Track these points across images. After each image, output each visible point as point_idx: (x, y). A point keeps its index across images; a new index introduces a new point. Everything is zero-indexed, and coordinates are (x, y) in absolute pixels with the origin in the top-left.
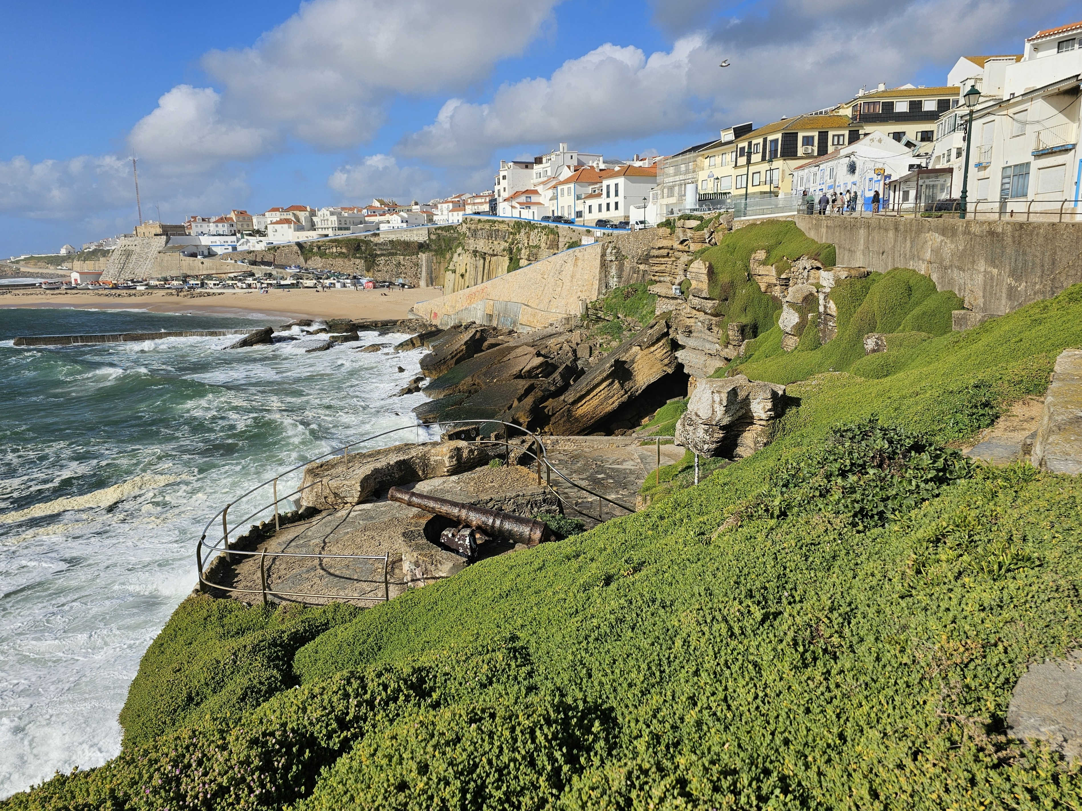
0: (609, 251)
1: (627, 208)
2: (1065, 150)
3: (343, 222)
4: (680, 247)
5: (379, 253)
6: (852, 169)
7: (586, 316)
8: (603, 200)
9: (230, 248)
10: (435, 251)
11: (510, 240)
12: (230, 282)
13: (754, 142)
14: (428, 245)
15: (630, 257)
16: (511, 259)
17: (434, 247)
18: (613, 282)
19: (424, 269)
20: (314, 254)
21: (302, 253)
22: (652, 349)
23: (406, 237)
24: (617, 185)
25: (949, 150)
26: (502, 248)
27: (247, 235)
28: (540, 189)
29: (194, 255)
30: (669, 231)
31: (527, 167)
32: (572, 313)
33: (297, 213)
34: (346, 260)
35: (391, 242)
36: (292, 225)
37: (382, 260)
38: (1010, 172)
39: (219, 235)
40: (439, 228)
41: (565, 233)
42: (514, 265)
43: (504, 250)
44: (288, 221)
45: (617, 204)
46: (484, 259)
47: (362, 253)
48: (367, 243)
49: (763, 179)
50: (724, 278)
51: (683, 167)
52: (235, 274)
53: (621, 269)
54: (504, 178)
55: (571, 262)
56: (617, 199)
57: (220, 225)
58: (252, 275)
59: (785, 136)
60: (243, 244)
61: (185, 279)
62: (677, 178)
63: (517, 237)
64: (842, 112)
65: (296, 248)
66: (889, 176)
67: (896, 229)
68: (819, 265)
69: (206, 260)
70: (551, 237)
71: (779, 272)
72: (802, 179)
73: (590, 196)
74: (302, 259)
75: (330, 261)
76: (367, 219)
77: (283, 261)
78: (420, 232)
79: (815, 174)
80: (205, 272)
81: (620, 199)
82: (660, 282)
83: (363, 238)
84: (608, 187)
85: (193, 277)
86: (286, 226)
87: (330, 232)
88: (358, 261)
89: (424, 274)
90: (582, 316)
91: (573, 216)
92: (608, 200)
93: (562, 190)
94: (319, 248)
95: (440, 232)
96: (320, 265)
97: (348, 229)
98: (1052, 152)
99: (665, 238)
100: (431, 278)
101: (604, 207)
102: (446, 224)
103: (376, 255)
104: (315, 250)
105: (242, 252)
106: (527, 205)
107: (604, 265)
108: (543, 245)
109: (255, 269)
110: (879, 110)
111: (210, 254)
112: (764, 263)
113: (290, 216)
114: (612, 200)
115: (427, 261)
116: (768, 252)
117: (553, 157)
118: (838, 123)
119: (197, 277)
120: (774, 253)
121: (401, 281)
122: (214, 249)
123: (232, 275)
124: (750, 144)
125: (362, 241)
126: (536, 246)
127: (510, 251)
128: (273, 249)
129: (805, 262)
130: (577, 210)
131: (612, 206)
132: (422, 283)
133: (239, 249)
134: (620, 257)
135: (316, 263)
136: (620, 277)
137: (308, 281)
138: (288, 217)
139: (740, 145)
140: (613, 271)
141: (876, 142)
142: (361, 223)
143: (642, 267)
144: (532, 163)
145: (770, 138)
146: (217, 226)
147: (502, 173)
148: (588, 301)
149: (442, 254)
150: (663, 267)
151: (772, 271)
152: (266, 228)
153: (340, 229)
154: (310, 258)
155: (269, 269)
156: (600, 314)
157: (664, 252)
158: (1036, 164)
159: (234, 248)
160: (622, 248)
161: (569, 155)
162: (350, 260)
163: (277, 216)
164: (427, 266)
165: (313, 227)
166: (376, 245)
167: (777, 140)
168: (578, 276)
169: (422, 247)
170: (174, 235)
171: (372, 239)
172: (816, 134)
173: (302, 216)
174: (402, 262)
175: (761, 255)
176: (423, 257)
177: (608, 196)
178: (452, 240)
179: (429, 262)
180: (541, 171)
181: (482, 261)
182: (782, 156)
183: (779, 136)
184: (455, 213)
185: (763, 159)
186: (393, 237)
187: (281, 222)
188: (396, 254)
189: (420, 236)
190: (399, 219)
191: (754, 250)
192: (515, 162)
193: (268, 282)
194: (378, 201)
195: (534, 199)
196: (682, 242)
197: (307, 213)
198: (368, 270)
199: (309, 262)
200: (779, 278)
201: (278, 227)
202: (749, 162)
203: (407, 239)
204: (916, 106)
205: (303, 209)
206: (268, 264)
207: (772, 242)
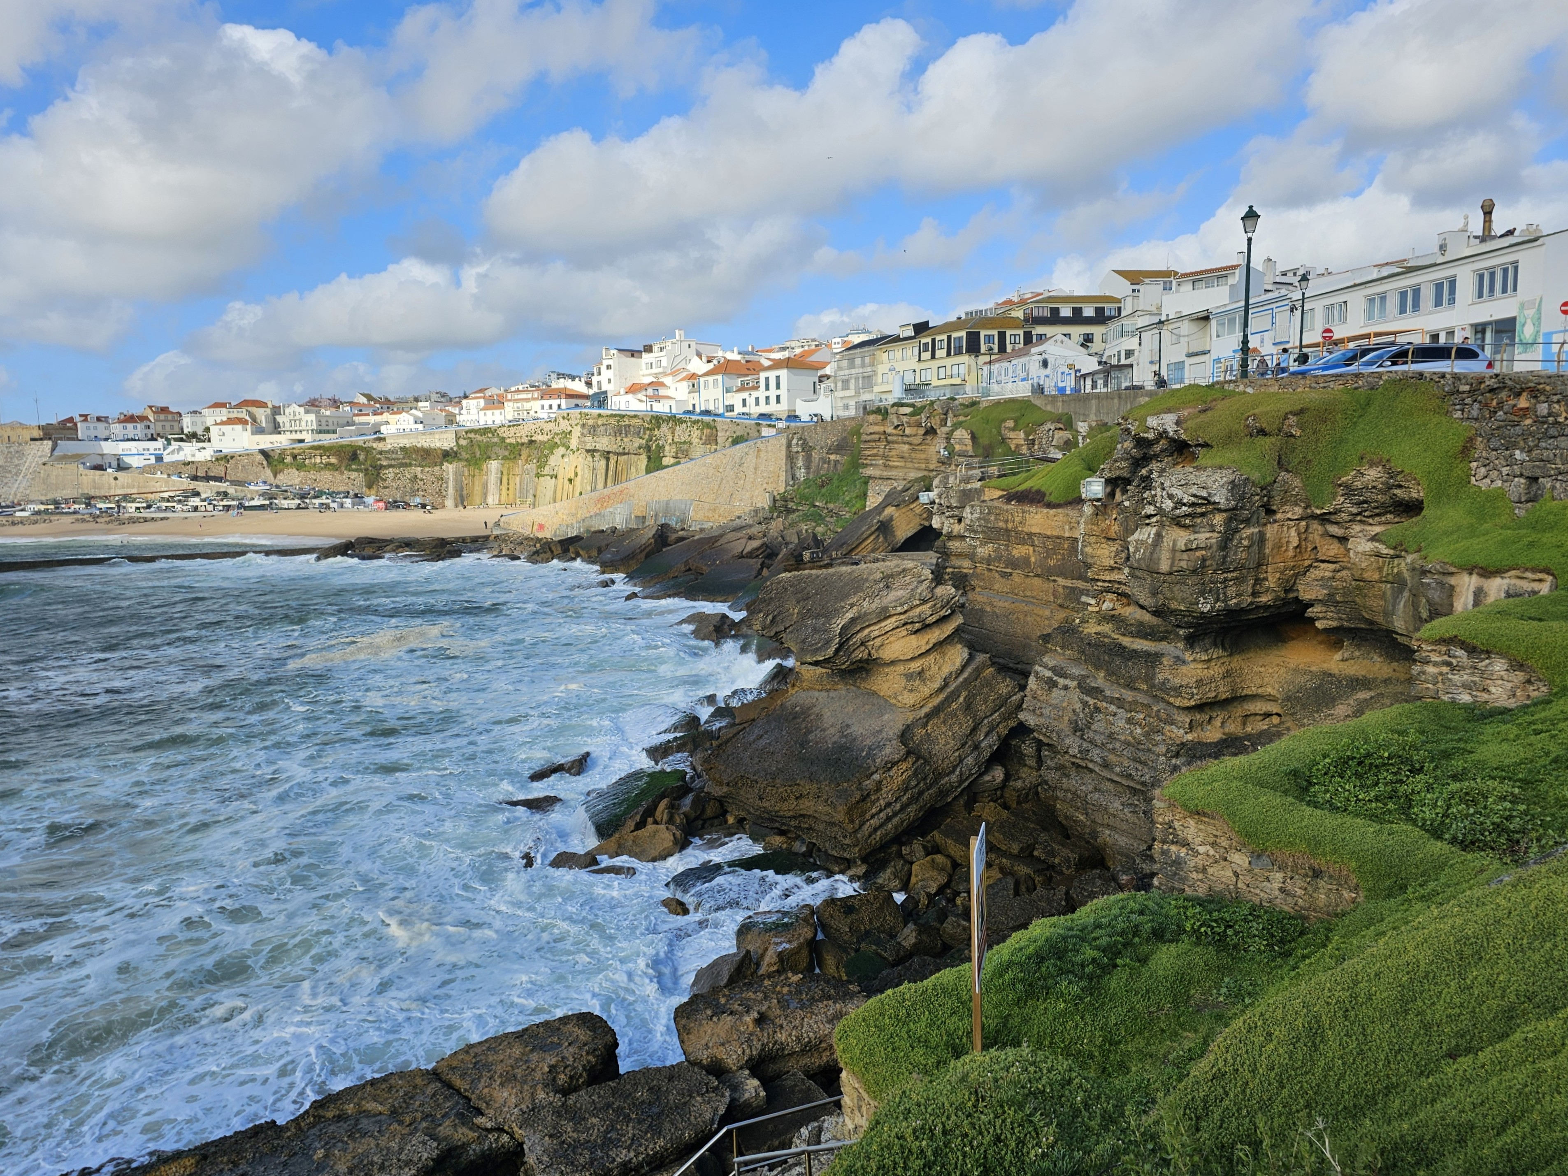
0: (794, 441)
1: (791, 401)
2: (1204, 353)
3: (324, 423)
4: (894, 431)
5: (385, 463)
6: (1045, 364)
7: (774, 508)
8: (761, 393)
9: (153, 458)
10: (467, 460)
11: (647, 437)
12: (164, 505)
13: (938, 338)
14: (456, 453)
15: (818, 448)
16: (649, 458)
17: (464, 455)
18: (801, 474)
19: (451, 484)
20: (287, 466)
21: (269, 464)
22: (912, 506)
23: (424, 442)
24: (778, 378)
25: (1119, 352)
26: (636, 445)
27: (176, 440)
28: (667, 380)
29: (99, 468)
30: (880, 417)
31: (633, 356)
32: (759, 505)
33: (254, 410)
34: (336, 474)
35: (403, 449)
36: (249, 427)
37: (390, 473)
38: (1172, 367)
39: (128, 440)
40: (471, 431)
41: (726, 427)
42: (655, 464)
43: (640, 448)
44: (241, 421)
45: (778, 397)
46: (608, 459)
47: (360, 464)
48: (368, 451)
49: (949, 373)
50: (984, 441)
51: (858, 361)
52: (172, 494)
53: (808, 460)
54: (609, 367)
55: (752, 453)
56: (778, 392)
57: (130, 426)
58: (197, 494)
59: (968, 334)
60: (173, 452)
61: (89, 500)
62: (853, 371)
63: (656, 432)
64: (1014, 314)
65: (260, 457)
66: (1079, 371)
67: (1120, 398)
68: (1061, 426)
69: (119, 474)
70: (707, 431)
71: (1027, 434)
73: (742, 389)
74: (268, 472)
75: (312, 475)
76: (356, 419)
77: (240, 476)
78: (445, 436)
79: (1007, 369)
80: (119, 492)
81: (783, 392)
82: (871, 465)
83: (361, 443)
84: (767, 379)
85: (100, 498)
86: (239, 427)
87: (308, 437)
88: (354, 475)
89: (451, 491)
90: (770, 508)
91: (721, 411)
92: (767, 393)
93: (706, 382)
94: (295, 457)
95: (472, 435)
96: (297, 481)
97: (334, 432)
98: (1197, 354)
99: (876, 424)
100: (462, 496)
101: (762, 401)
102: (476, 426)
103: (382, 466)
104: (289, 459)
105: (174, 464)
106: (658, 398)
107: (791, 458)
108: (695, 441)
109: (200, 486)
110: (1047, 314)
111: (121, 467)
112: (1013, 429)
113: (243, 414)
114: (773, 393)
115: (455, 473)
116: (1016, 422)
117: (669, 345)
118: (1014, 323)
119: (106, 498)
120: (1021, 422)
121: (418, 500)
122: (127, 460)
123: (166, 495)
124: (933, 340)
125: (361, 448)
126: (685, 443)
127: (648, 448)
128: (224, 458)
129: (1049, 425)
130: (727, 403)
131: (773, 400)
132: (449, 502)
133: (167, 459)
134: (807, 449)
135: (291, 478)
136: (808, 468)
137: (283, 502)
138: (240, 416)
139: (923, 341)
140: (800, 463)
141: (1059, 343)
142: (348, 424)
143: (833, 457)
144: (640, 351)
145: (954, 335)
146: (125, 428)
147: (606, 363)
148: (775, 493)
149: (476, 464)
150: (875, 451)
151: (1022, 435)
152: (208, 429)
153: (320, 432)
154: (281, 471)
155: (223, 486)
156: (791, 505)
157: (876, 437)
158: (1188, 361)
159: (159, 459)
160: (808, 439)
161: (687, 344)
162: (342, 473)
163: (223, 414)
164: (456, 480)
165: (276, 429)
166: (381, 453)
167: (961, 337)
168: (762, 468)
169: (447, 455)
170: (61, 439)
171: (375, 445)
172: (995, 333)
173: (262, 415)
174: (420, 476)
175: (1010, 424)
176: (450, 468)
177: (767, 388)
178: (488, 446)
179: (458, 475)
180: (653, 360)
181: (603, 462)
182: (966, 352)
183: (963, 334)
184: (489, 412)
185: (949, 354)
186: (406, 442)
187: (230, 421)
188: (410, 465)
189: (445, 440)
190: (412, 419)
191: (1004, 421)
192: (619, 350)
193: (225, 503)
194: (364, 395)
195: (662, 392)
196: (896, 427)
197: (269, 411)
198: (370, 487)
199: (280, 477)
200: (1026, 440)
201: (227, 428)
202: (933, 356)
203: (426, 445)
204: (1077, 311)
205: (261, 405)
206: (218, 479)
207: (1018, 414)
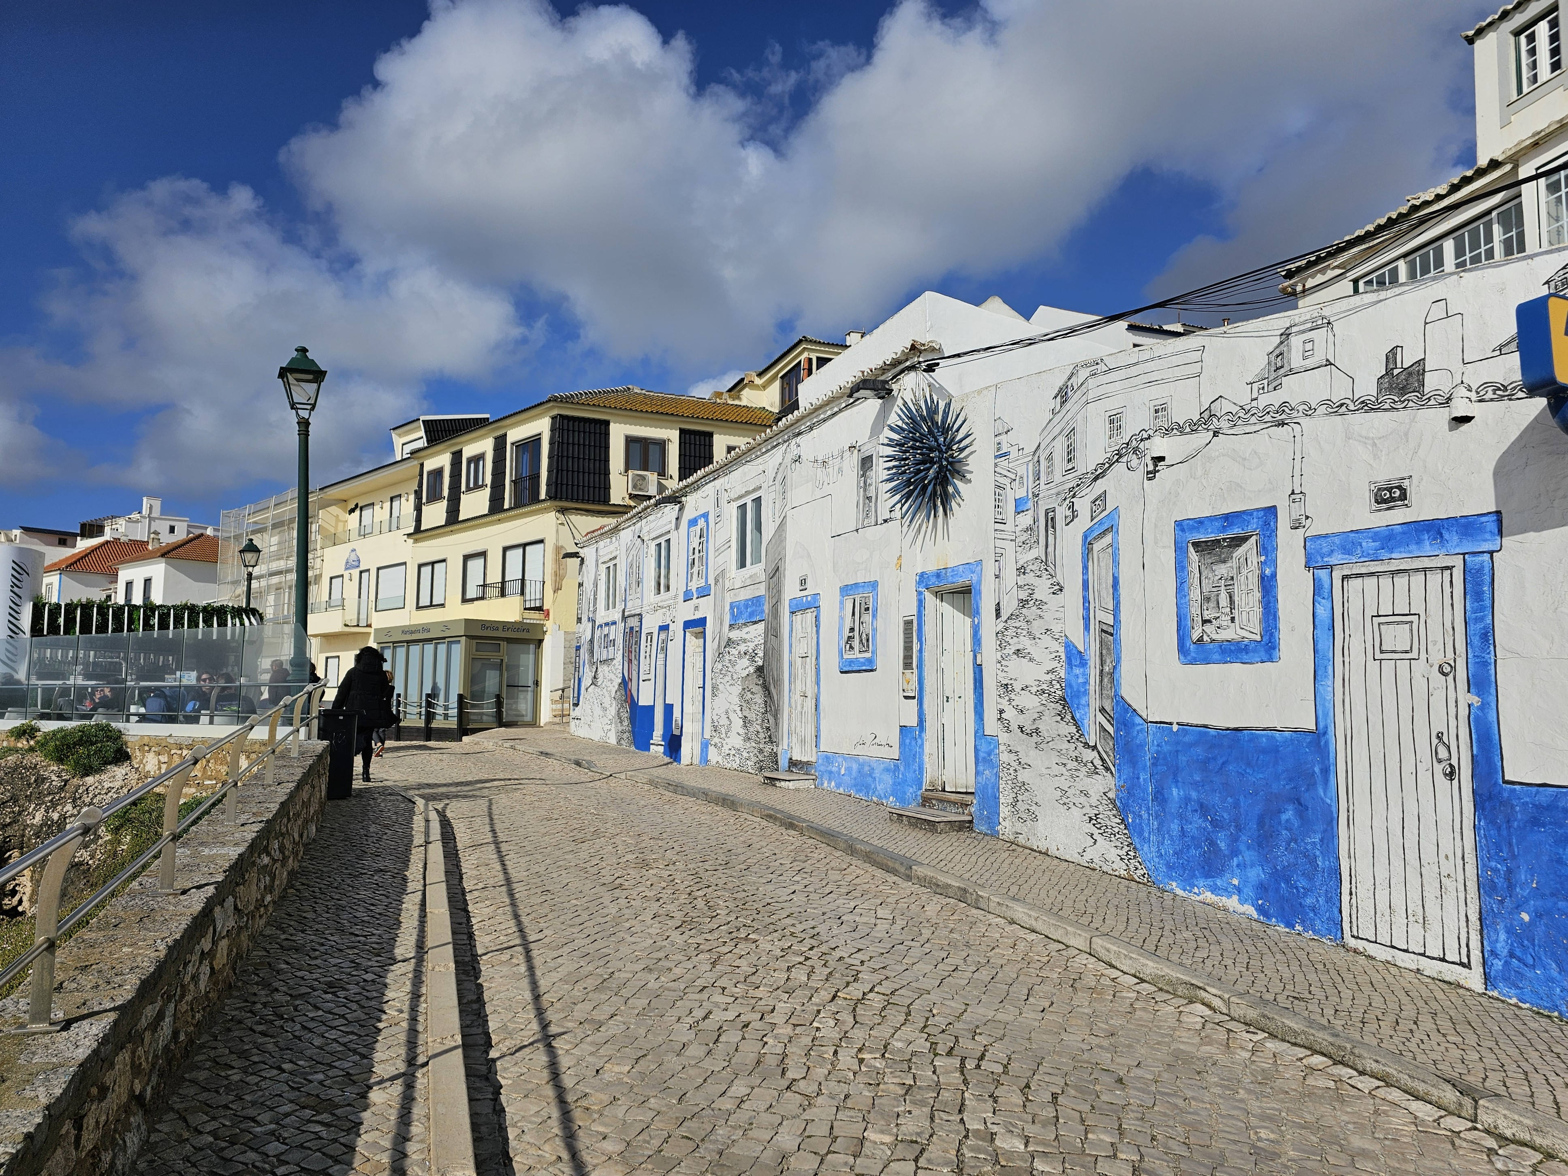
13: (469, 451)
24: (148, 582)
31: (62, 542)
49: (494, 577)
59: (561, 425)
72: (611, 571)
79: (664, 551)
84: (129, 586)
124: (457, 456)
139: (430, 465)
144: (75, 535)
145: (516, 434)
167: (535, 442)
172: (671, 436)
182: (553, 496)
183: (541, 427)
185: (496, 506)
192: (26, 530)
202: (453, 519)
